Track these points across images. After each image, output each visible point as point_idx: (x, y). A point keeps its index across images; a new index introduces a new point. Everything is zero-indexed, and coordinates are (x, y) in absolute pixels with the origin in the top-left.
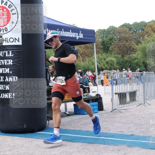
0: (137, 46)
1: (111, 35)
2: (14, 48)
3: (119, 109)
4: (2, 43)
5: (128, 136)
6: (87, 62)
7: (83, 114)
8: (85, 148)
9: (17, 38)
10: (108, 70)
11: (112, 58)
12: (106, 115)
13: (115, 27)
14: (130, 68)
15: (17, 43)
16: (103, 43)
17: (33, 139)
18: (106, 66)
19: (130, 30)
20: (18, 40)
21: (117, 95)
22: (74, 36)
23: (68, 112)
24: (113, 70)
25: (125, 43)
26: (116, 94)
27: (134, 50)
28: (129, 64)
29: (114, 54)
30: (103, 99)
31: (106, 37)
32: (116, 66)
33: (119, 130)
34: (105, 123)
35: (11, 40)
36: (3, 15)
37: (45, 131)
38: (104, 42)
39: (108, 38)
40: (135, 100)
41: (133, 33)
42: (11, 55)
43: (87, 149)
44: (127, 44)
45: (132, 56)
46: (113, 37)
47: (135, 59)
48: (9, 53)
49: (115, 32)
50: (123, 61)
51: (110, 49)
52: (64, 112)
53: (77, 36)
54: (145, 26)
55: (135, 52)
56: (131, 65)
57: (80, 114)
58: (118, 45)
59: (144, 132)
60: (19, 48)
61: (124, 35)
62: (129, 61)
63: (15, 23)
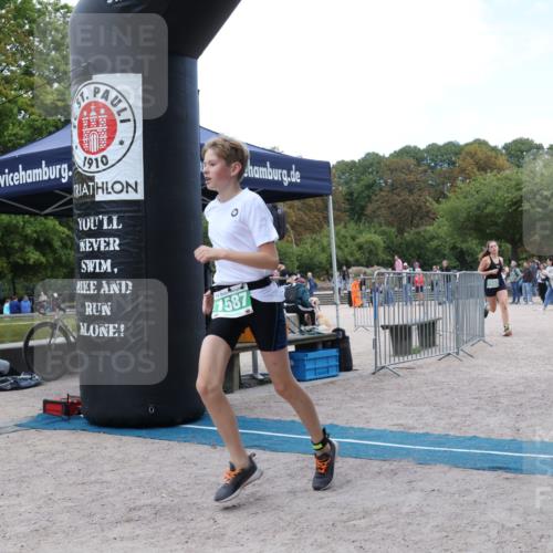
0: (436, 205)
1: (371, 176)
2: (124, 209)
3: (394, 366)
4: (93, 196)
5: (417, 436)
6: (308, 246)
8: (307, 466)
9: (132, 182)
10: (362, 265)
11: (371, 236)
12: (359, 383)
13: (381, 154)
15: (131, 196)
16: (348, 197)
17: (171, 443)
18: (358, 255)
19: (419, 165)
20: (134, 186)
21: (388, 331)
22: (276, 178)
23: (261, 374)
24: (376, 267)
25: (406, 197)
26: (384, 327)
27: (429, 216)
28: (417, 251)
29: (377, 225)
30: (350, 341)
31: (358, 181)
32: (383, 256)
33: (395, 422)
34: (358, 404)
35: (118, 187)
36: (98, 124)
37: (200, 422)
38: (351, 194)
39: (362, 183)
40: (434, 344)
41: (426, 171)
42: (115, 227)
44: (411, 199)
45: (425, 230)
46: (375, 181)
47: (432, 238)
48: (110, 221)
49: (379, 167)
50: (401, 244)
51: (368, 211)
52: (251, 375)
53: (285, 179)
54: (456, 154)
55: (432, 220)
56: (421, 254)
58: (387, 201)
59: (459, 426)
60: (136, 208)
61: (403, 175)
62: (416, 243)
63: (127, 143)
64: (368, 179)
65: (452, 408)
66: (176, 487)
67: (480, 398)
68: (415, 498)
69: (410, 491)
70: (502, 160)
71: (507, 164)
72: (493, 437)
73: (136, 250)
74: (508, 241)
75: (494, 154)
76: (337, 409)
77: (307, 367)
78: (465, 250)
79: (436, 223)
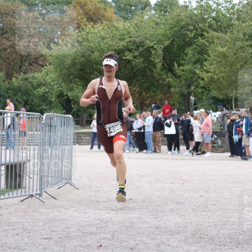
14: (27, 107)
28: (24, 97)
45: (33, 76)
47: (40, 85)
50: (9, 89)
55: (40, 67)
56: (28, 100)
62: (24, 90)
67: (50, 239)
70: (110, 13)
71: (115, 16)
78: (71, 98)
79: (44, 71)
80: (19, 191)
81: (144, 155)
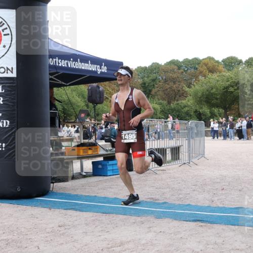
0: (187, 89)
1: (155, 75)
2: (5, 82)
3: (155, 169)
5: (159, 204)
7: (104, 176)
9: (10, 68)
11: (154, 105)
13: (160, 64)
15: (10, 75)
16: (143, 85)
17: (28, 207)
19: (179, 69)
20: (11, 70)
22: (94, 70)
23: (85, 172)
25: (172, 85)
27: (183, 95)
28: (177, 113)
29: (157, 100)
31: (148, 77)
32: (159, 115)
33: (150, 197)
35: (2, 70)
37: (46, 196)
38: (144, 84)
39: (150, 78)
40: (179, 159)
41: (182, 73)
43: (99, 220)
44: (174, 86)
45: (181, 102)
46: (157, 78)
47: (185, 106)
49: (159, 70)
50: (169, 109)
51: (153, 93)
53: (99, 70)
54: (199, 64)
55: (185, 98)
56: (179, 114)
57: (100, 175)
58: (162, 88)
59: (182, 199)
60: (12, 81)
61: (171, 75)
62: (177, 109)
63: (7, 47)
64: (153, 76)
65: (181, 190)
66: (23, 230)
67: (196, 185)
68: (150, 236)
69: (148, 232)
70: (221, 67)
71: (224, 69)
72: (199, 204)
73: (12, 104)
74: (222, 108)
75: (217, 64)
76: (121, 190)
77: (109, 169)
78: (201, 113)
79: (187, 99)
80: (178, 161)
81: (242, 141)
